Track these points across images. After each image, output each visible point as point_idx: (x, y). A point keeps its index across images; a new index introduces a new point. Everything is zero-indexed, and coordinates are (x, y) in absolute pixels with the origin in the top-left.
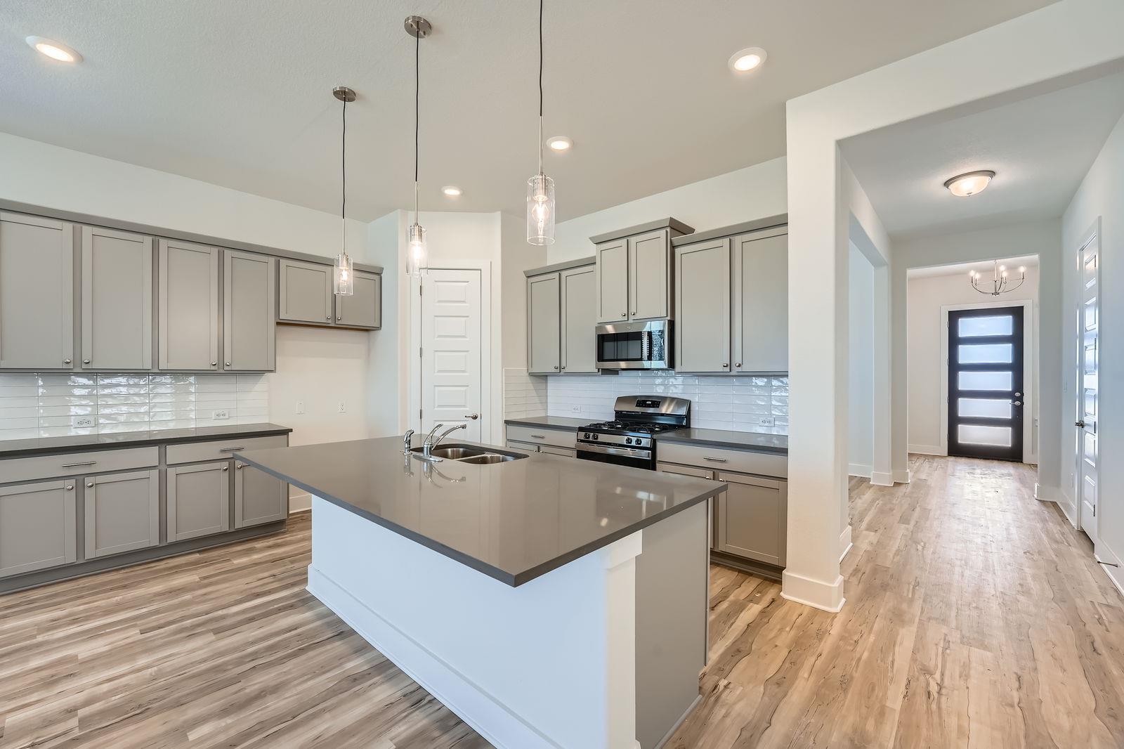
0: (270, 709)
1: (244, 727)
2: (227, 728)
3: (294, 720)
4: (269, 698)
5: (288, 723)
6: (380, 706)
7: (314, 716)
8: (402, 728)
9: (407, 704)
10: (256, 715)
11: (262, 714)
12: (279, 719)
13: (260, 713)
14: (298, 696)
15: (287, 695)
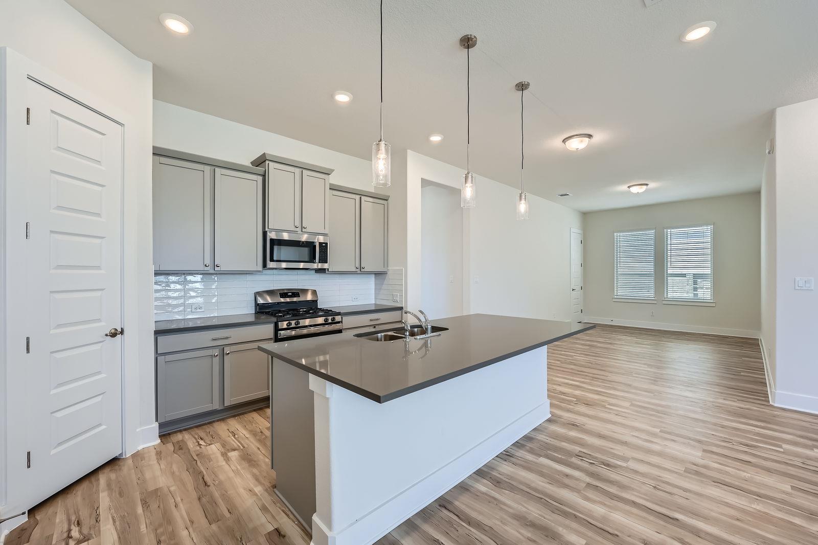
0: (540, 513)
1: (560, 519)
2: (566, 527)
3: (543, 497)
4: (530, 518)
5: (547, 499)
6: (517, 467)
7: (536, 490)
8: (528, 457)
9: (512, 459)
10: (549, 518)
11: (547, 514)
12: (547, 505)
13: (546, 516)
14: (523, 504)
15: (524, 509)
